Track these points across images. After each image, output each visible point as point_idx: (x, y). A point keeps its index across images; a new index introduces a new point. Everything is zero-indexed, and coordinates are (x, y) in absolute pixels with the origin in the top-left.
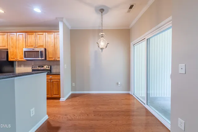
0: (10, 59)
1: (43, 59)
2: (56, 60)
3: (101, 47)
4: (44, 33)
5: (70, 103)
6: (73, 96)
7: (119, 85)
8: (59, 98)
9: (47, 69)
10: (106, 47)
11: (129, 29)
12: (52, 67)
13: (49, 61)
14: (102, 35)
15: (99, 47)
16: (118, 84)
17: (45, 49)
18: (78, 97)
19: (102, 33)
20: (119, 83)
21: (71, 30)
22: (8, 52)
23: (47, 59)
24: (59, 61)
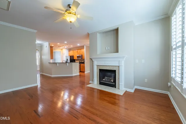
0: (74, 59)
4: (82, 50)
8: (84, 72)
17: (82, 55)
23: (82, 58)
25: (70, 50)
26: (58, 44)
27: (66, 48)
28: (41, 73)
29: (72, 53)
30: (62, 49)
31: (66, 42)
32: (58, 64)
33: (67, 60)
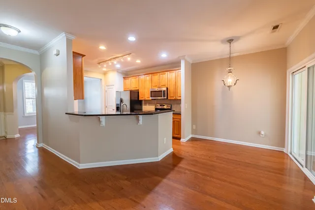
0: (140, 99)
1: (166, 98)
2: (177, 100)
3: (228, 85)
4: (166, 73)
5: (191, 145)
6: (193, 140)
7: (261, 136)
8: (179, 139)
9: (168, 107)
10: (235, 84)
11: (286, 48)
12: (173, 106)
13: (170, 100)
14: (230, 70)
15: (225, 85)
16: (259, 133)
17: (167, 88)
18: (199, 142)
19: (229, 69)
20: (263, 133)
21: (192, 64)
22: (138, 92)
23: (169, 98)
24: (180, 100)
25: (126, 75)
26: (102, 47)
27: (118, 71)
28: (41, 145)
29: (133, 83)
30: (105, 73)
31: (132, 38)
32: (103, 119)
33: (121, 101)
